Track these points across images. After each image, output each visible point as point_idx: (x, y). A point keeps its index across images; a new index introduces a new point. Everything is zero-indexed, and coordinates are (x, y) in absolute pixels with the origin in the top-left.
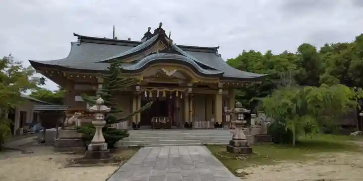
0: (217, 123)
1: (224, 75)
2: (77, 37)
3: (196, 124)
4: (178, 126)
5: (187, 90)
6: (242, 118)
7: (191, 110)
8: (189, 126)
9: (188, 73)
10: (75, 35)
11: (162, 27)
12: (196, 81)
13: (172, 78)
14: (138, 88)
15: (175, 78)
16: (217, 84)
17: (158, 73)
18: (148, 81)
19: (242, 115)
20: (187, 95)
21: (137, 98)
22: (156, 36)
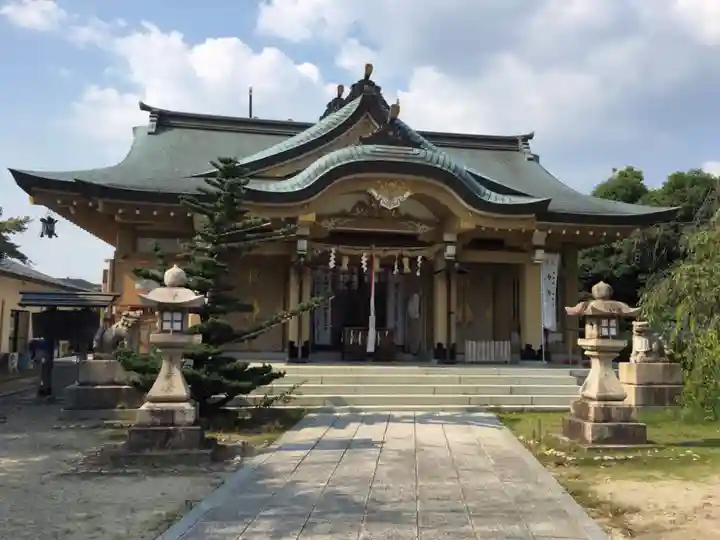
0: (529, 347)
1: (551, 207)
2: (149, 113)
3: (471, 347)
4: (414, 355)
5: (442, 251)
6: (613, 332)
7: (453, 309)
8: (447, 356)
9: (443, 200)
10: (144, 107)
11: (371, 78)
12: (466, 224)
13: (398, 216)
14: (303, 245)
15: (408, 217)
16: (529, 234)
17: (361, 204)
18: (329, 225)
19: (613, 323)
20: (441, 266)
21: (300, 273)
22: (357, 102)
